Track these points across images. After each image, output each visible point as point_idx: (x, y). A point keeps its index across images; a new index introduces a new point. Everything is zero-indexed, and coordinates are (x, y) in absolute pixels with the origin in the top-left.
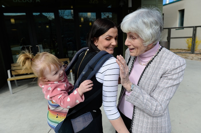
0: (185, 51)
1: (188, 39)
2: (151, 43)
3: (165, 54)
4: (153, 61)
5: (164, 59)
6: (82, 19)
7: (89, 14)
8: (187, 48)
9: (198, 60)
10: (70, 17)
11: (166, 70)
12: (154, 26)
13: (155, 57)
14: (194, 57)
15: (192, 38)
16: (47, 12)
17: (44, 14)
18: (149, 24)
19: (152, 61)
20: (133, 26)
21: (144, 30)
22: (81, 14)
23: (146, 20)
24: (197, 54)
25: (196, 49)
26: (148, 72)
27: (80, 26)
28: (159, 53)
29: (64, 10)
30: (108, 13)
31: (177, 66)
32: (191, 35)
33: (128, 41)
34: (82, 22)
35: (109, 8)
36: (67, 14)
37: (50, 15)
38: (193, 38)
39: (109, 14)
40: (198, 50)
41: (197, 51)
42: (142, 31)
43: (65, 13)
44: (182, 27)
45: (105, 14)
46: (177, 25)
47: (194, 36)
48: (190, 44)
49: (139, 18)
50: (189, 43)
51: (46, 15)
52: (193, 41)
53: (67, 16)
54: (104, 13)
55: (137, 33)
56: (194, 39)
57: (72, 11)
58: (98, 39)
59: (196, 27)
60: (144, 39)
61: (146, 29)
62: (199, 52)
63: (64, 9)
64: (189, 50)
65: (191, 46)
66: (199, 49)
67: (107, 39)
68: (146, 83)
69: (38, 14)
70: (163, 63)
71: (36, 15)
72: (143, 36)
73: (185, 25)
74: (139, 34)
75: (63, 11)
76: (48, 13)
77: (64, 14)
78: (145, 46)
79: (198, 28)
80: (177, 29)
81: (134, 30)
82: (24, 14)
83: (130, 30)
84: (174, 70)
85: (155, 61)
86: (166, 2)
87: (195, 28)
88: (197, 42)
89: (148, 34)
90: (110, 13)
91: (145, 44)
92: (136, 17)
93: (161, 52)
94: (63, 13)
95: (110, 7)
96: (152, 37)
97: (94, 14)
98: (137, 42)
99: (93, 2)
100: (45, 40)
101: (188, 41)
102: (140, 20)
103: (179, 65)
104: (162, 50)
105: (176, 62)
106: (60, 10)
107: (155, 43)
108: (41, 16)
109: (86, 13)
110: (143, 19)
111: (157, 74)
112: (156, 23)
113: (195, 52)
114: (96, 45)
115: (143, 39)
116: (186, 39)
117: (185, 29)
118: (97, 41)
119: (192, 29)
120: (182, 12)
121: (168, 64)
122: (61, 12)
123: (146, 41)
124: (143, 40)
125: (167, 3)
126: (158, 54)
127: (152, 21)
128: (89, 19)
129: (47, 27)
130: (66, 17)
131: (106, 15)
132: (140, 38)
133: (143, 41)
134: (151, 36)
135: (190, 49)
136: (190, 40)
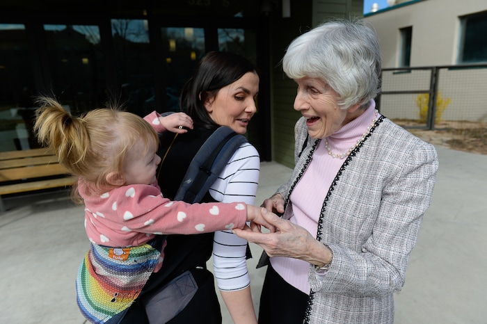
0: (414, 123)
1: (420, 95)
2: (356, 102)
3: (388, 132)
4: (361, 149)
5: (386, 144)
6: (173, 44)
7: (189, 32)
8: (417, 117)
9: (441, 145)
10: (143, 39)
11: (393, 172)
12: (362, 60)
13: (366, 139)
14: (433, 138)
15: (428, 95)
16: (84, 24)
17: (76, 28)
18: (351, 56)
19: (358, 149)
20: (314, 60)
21: (340, 70)
22: (170, 30)
23: (343, 47)
24: (439, 131)
25: (437, 119)
26: (348, 176)
27: (169, 60)
28: (375, 131)
29: (128, 20)
30: (235, 30)
31: (417, 162)
32: (427, 87)
33: (301, 99)
34: (171, 50)
35: (238, 18)
36: (136, 30)
37: (91, 32)
38: (430, 95)
39: (237, 32)
40: (443, 121)
41: (440, 125)
42: (334, 72)
43: (129, 26)
44: (407, 67)
45: (228, 34)
46: (397, 62)
47: (433, 89)
48: (425, 107)
49: (328, 43)
50: (422, 105)
51: (82, 30)
52: (432, 102)
53: (134, 34)
54: (226, 30)
55: (323, 77)
56: (432, 95)
57: (146, 22)
58: (215, 97)
59: (438, 68)
60: (340, 90)
61: (345, 68)
62: (444, 127)
63: (126, 18)
64: (421, 122)
65: (426, 113)
66: (445, 119)
67: (237, 96)
68: (347, 205)
69: (61, 27)
70: (385, 153)
71: (57, 31)
72: (337, 84)
73: (413, 64)
74: (328, 81)
75: (124, 21)
76: (87, 27)
77: (128, 31)
78: (343, 111)
79: (442, 71)
80: (396, 71)
81: (315, 70)
82: (21, 27)
83: (305, 70)
84: (411, 171)
85: (367, 151)
86: (372, 8)
87: (435, 71)
88: (439, 104)
89: (349, 78)
90: (240, 30)
91: (344, 105)
92: (318, 40)
93: (378, 129)
94: (124, 27)
95: (239, 15)
96: (359, 86)
97: (201, 32)
98: (323, 101)
99: (198, 3)
100: (80, 93)
101: (420, 99)
102: (330, 48)
103: (423, 160)
104: (381, 124)
105: (416, 153)
106: (117, 18)
107: (364, 103)
108: (69, 32)
109: (182, 29)
110: (336, 44)
111: (373, 180)
112: (368, 54)
113: (436, 126)
114: (209, 109)
115: (338, 92)
116: (416, 96)
117: (413, 71)
118: (211, 101)
119: (429, 73)
120: (407, 32)
121: (397, 158)
122: (119, 25)
123: (346, 98)
124: (339, 95)
125: (375, 10)
126: (373, 134)
127: (358, 48)
128: (190, 43)
129: (85, 60)
130: (132, 38)
131: (230, 35)
132: (332, 89)
133: (339, 98)
134: (357, 84)
135: (425, 119)
136: (425, 98)
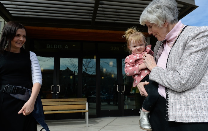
99: (114, 50)
